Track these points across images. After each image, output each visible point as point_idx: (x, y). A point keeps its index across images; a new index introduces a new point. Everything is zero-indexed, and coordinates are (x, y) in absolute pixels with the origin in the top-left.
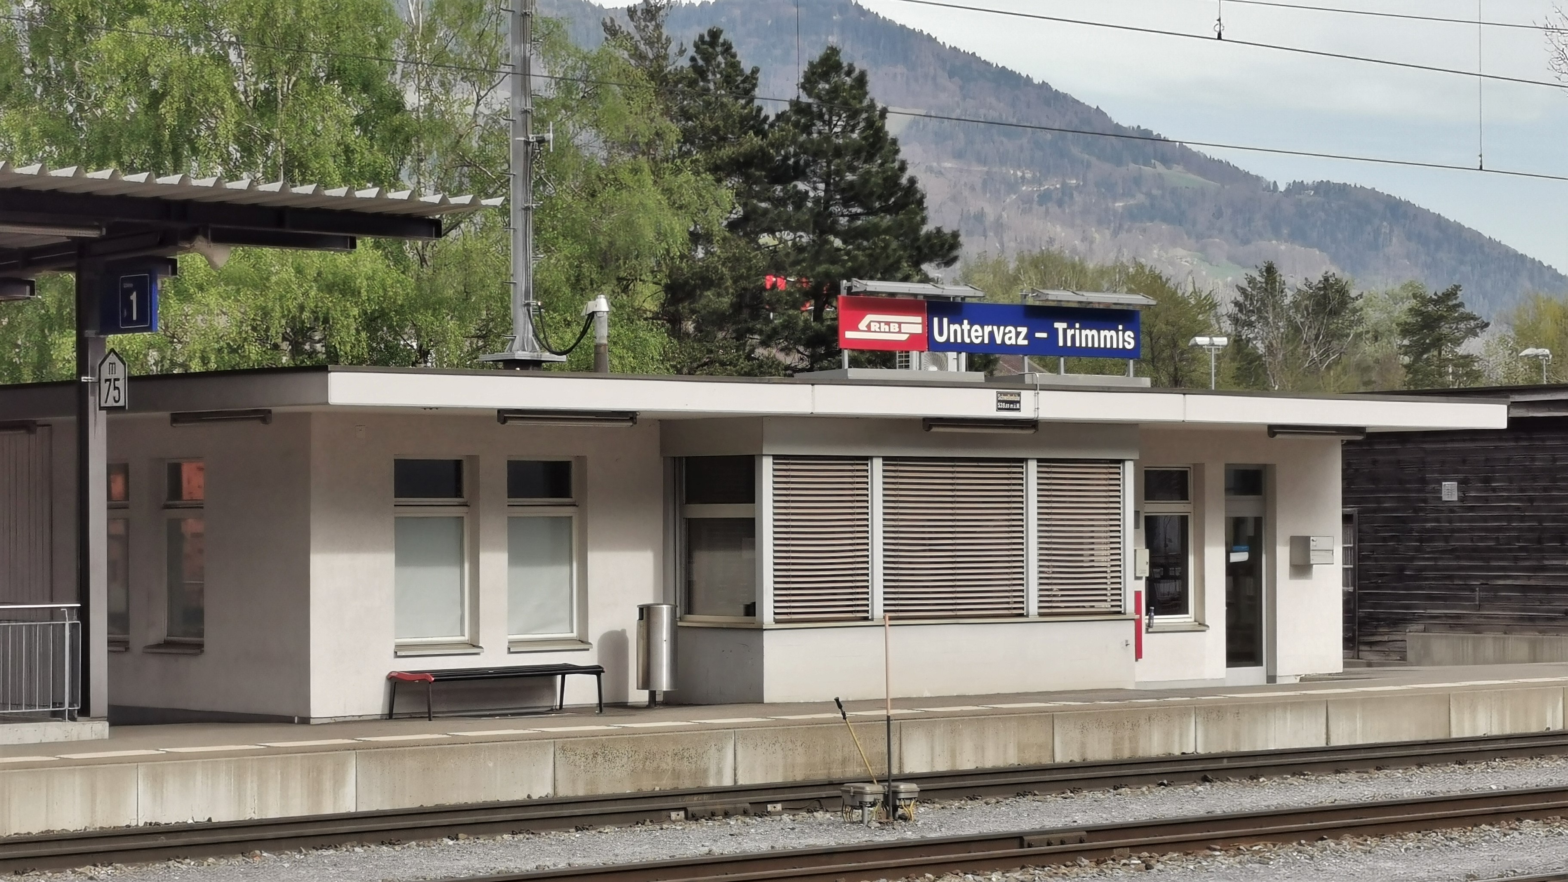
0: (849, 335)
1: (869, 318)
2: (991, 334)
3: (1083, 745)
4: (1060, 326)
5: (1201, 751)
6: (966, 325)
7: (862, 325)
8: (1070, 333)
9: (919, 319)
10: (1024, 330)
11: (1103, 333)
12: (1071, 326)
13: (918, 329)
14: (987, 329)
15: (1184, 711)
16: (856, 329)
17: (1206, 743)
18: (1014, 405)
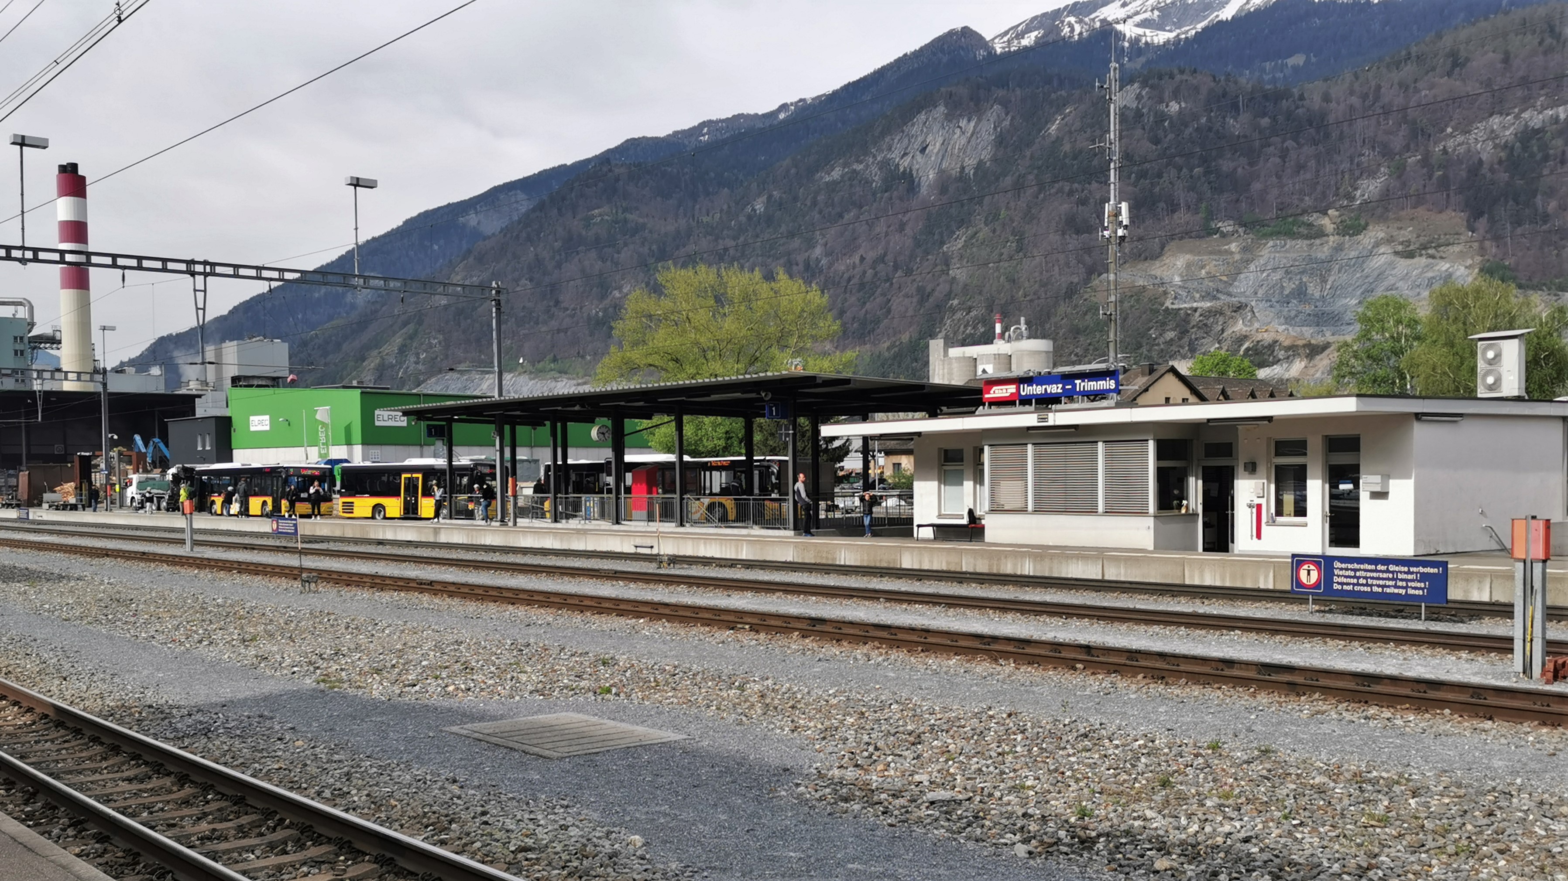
0: (987, 396)
1: (995, 388)
2: (1046, 389)
3: (975, 565)
4: (1078, 382)
5: (1031, 574)
6: (1034, 386)
7: (992, 392)
8: (1082, 384)
9: (1014, 386)
10: (1060, 386)
11: (1099, 383)
12: (1083, 381)
13: (1014, 391)
14: (1044, 387)
15: (1023, 555)
16: (989, 393)
17: (1034, 571)
18: (1045, 419)
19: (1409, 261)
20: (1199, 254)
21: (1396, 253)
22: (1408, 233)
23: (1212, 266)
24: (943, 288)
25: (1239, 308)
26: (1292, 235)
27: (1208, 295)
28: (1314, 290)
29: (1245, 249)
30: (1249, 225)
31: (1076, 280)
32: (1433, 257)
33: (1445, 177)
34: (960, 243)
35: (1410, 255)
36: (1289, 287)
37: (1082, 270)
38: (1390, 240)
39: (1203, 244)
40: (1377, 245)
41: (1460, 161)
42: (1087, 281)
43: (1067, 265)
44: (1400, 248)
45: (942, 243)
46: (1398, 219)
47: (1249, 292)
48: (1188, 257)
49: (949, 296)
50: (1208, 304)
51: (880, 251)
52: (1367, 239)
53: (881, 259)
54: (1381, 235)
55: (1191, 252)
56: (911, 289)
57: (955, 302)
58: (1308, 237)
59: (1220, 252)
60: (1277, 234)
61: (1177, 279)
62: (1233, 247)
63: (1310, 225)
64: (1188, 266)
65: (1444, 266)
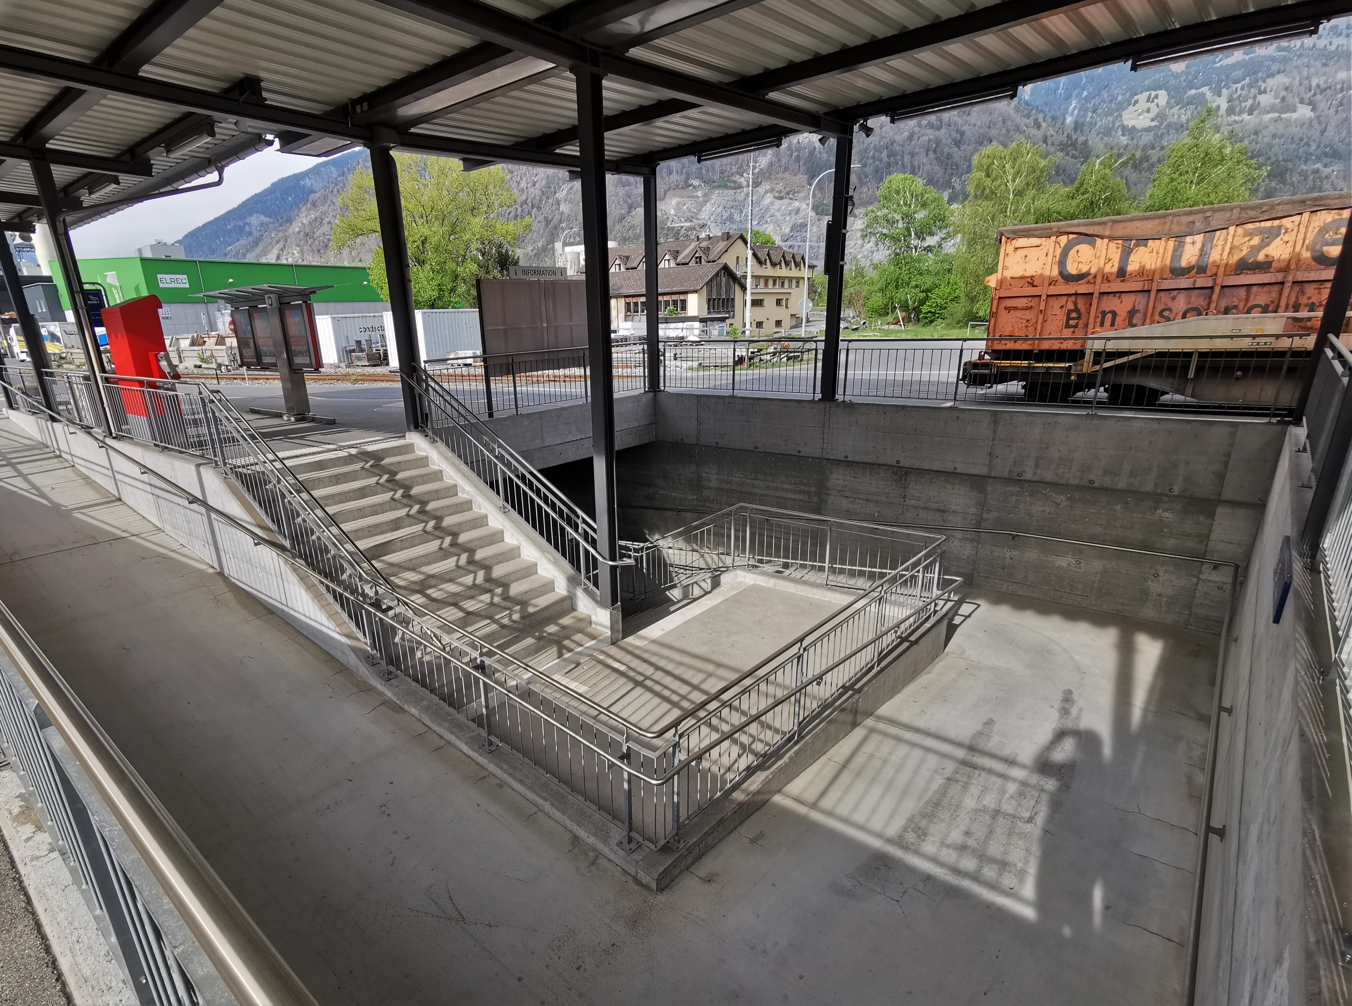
19: (781, 201)
20: (683, 197)
21: (775, 197)
22: (780, 186)
23: (689, 204)
24: (557, 218)
25: (703, 226)
26: (726, 187)
27: (689, 220)
28: (737, 217)
29: (705, 195)
30: (708, 182)
31: (623, 212)
32: (791, 199)
33: (798, 156)
34: (565, 192)
35: (781, 198)
36: (726, 215)
37: (626, 206)
38: (772, 190)
39: (685, 192)
40: (766, 193)
41: (805, 148)
42: (629, 212)
43: (619, 203)
44: (777, 194)
45: (555, 193)
46: (776, 179)
47: (707, 218)
48: (678, 199)
49: (560, 222)
50: (688, 224)
51: (524, 197)
52: (761, 190)
53: (525, 202)
54: (768, 187)
55: (679, 196)
56: (541, 218)
57: (564, 225)
58: (734, 188)
59: (693, 197)
60: (719, 187)
61: (672, 212)
62: (699, 194)
63: (735, 182)
64: (678, 204)
65: (796, 204)
